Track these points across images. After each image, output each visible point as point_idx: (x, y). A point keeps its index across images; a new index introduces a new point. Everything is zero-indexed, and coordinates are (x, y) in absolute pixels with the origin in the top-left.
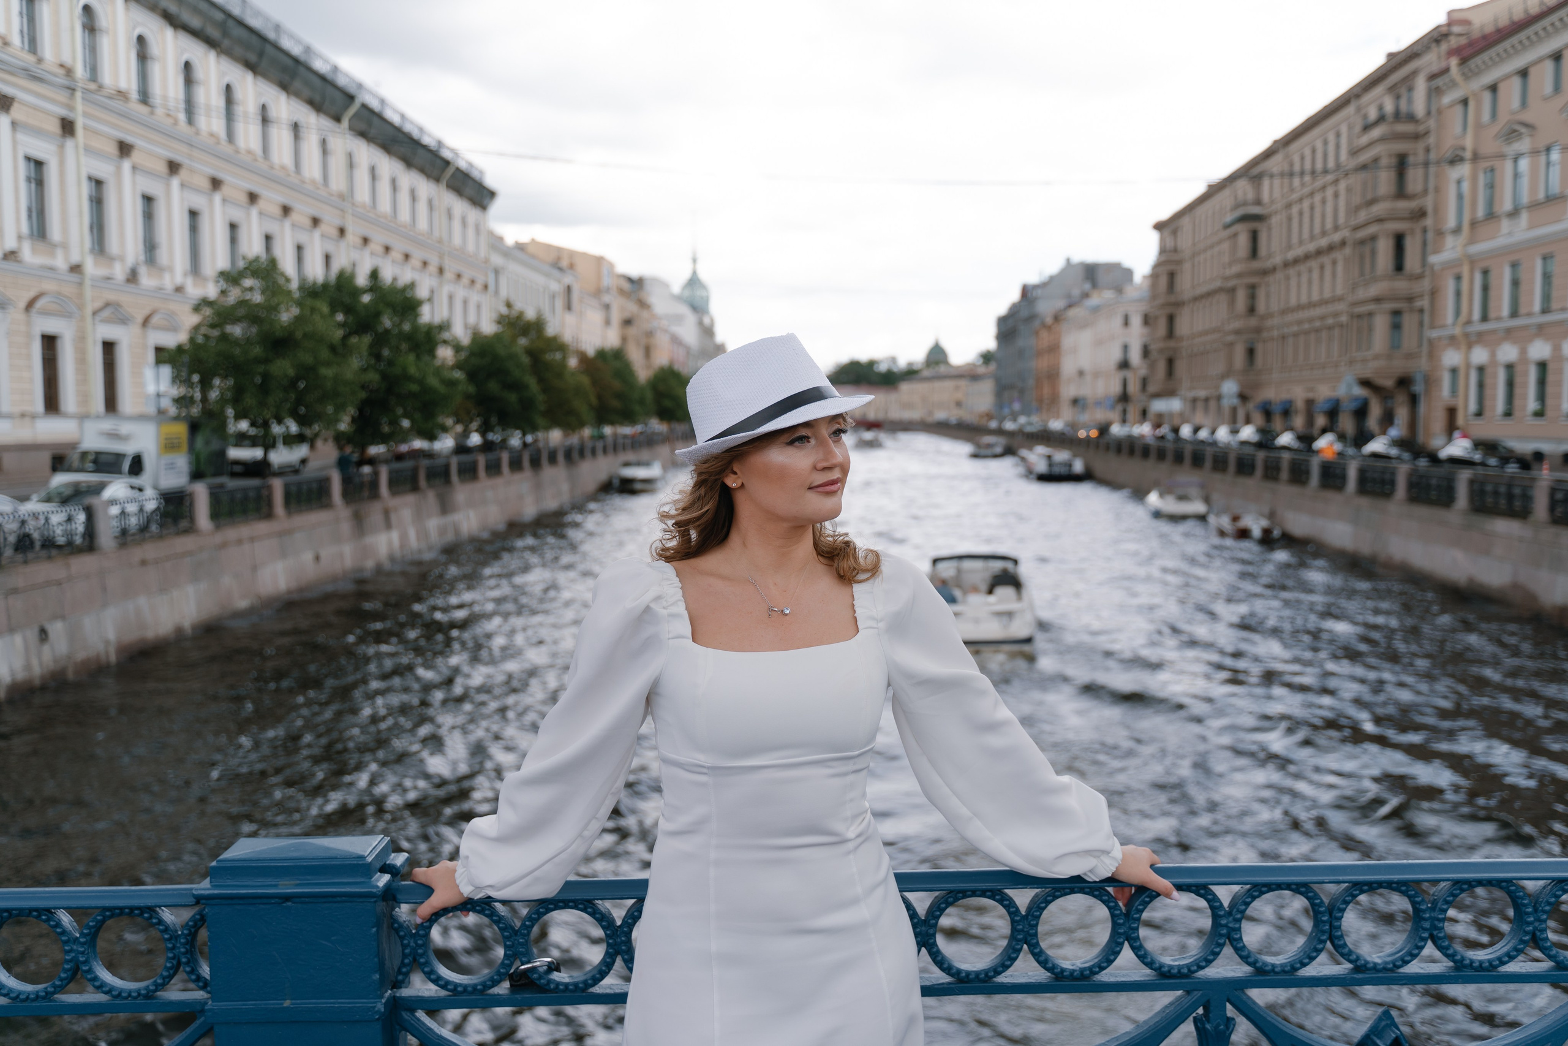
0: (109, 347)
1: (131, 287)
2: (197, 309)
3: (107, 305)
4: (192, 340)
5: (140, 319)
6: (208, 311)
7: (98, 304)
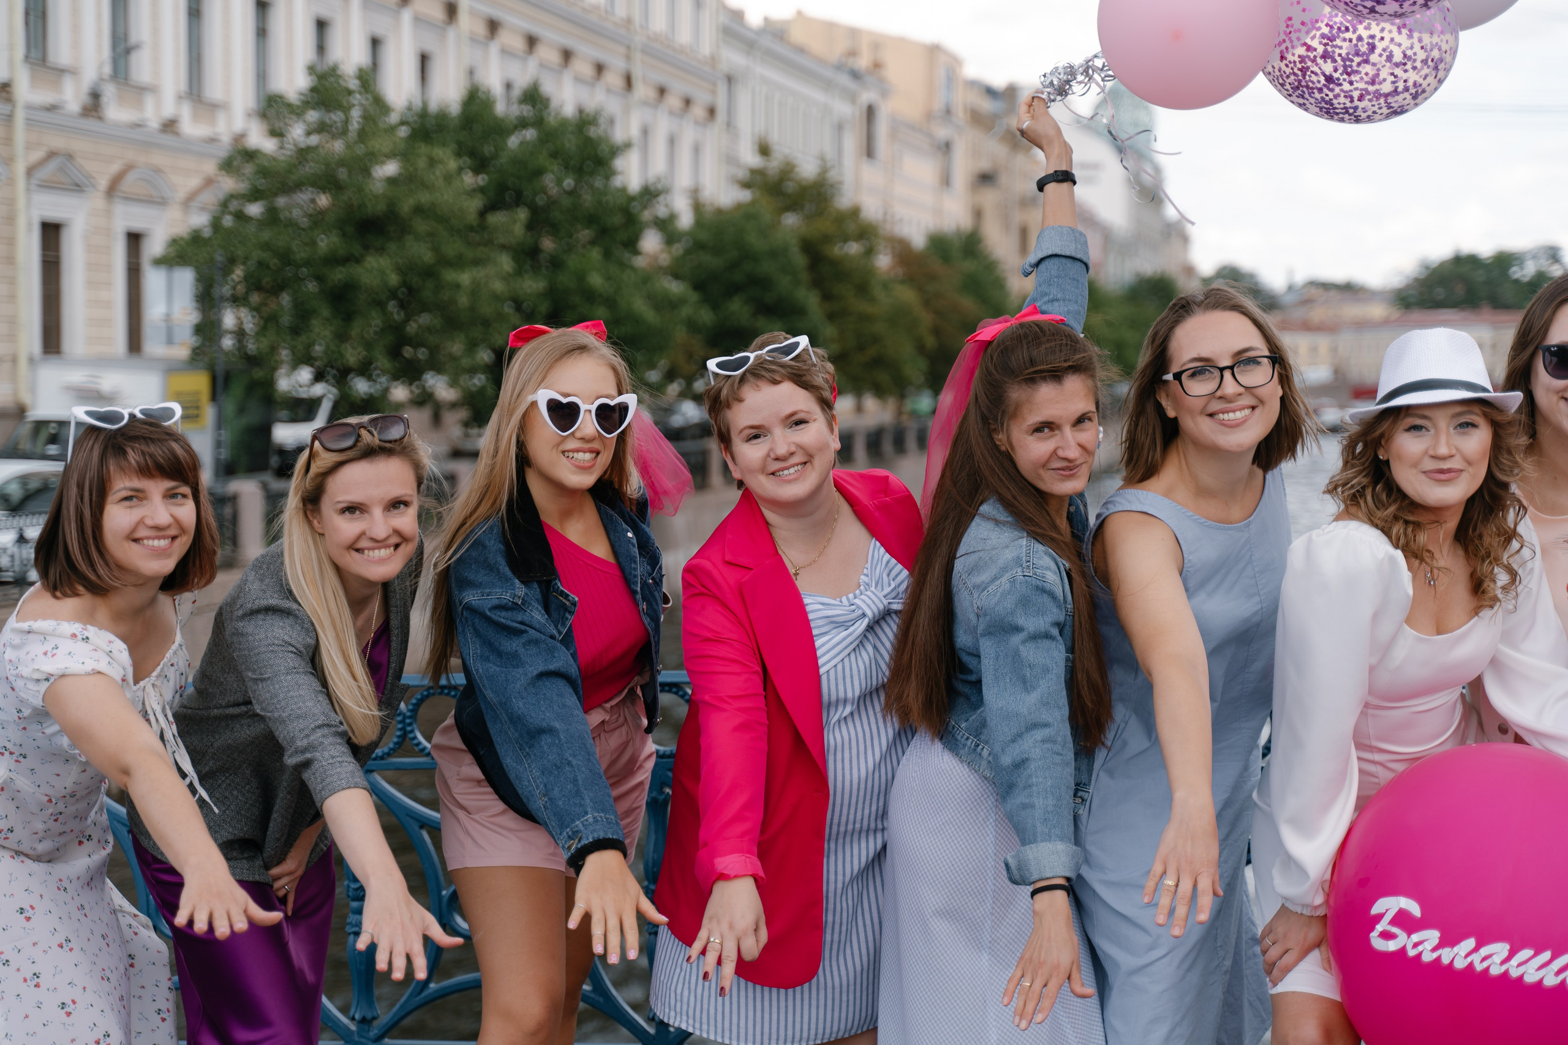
0: (51, 232)
1: (90, 124)
2: (228, 166)
3: (52, 155)
4: (216, 224)
5: (103, 183)
6: (249, 169)
7: (38, 155)
